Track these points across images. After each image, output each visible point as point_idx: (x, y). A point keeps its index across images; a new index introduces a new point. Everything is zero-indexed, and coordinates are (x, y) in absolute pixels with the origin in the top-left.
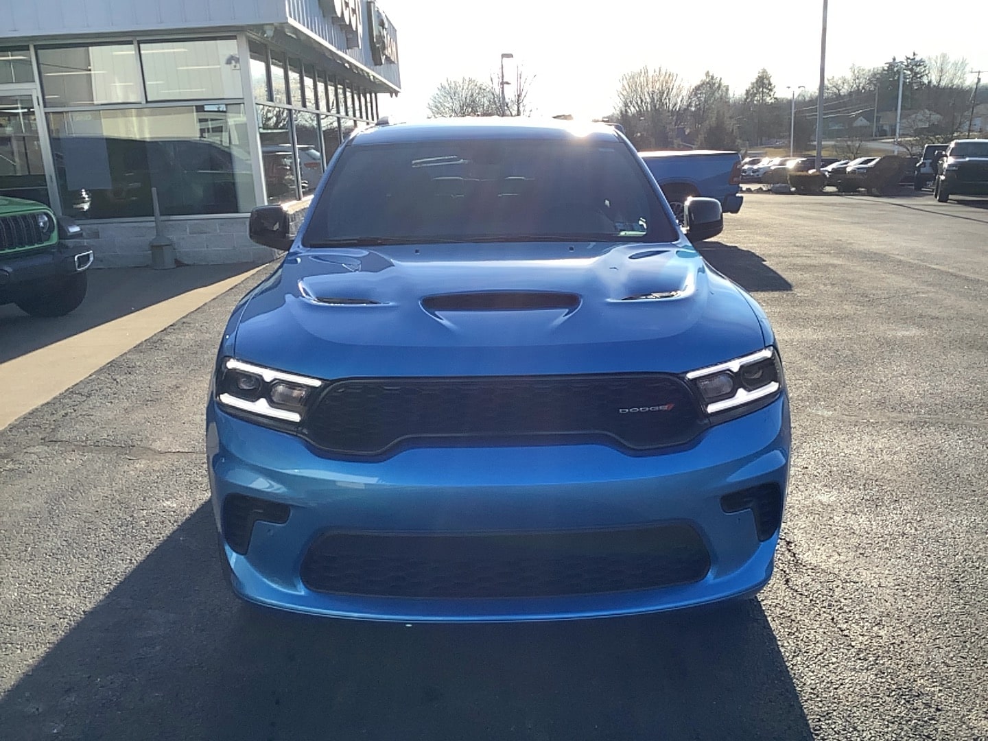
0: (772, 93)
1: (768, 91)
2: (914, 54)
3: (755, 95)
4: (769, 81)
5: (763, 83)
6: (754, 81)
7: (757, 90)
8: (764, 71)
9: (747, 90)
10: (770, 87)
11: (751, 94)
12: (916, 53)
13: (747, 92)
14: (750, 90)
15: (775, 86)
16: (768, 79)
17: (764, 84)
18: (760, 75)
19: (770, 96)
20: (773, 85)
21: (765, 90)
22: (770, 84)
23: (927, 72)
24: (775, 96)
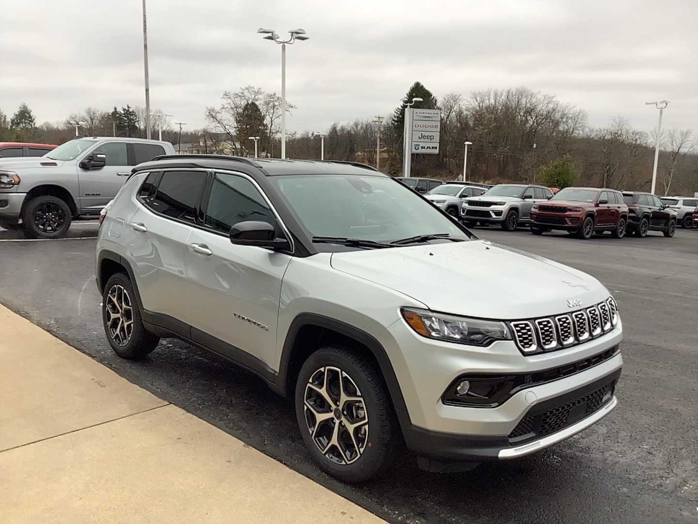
0: (33, 124)
1: (28, 122)
2: (128, 107)
3: (18, 124)
4: (30, 115)
5: (24, 115)
6: (17, 113)
7: (20, 120)
8: (25, 107)
9: (12, 120)
10: (30, 119)
11: (15, 123)
12: (129, 106)
13: (13, 121)
14: (14, 120)
15: (34, 119)
16: (29, 113)
17: (26, 116)
18: (22, 109)
19: (31, 126)
20: (33, 118)
21: (26, 121)
22: (30, 117)
23: (137, 120)
24: (35, 126)
